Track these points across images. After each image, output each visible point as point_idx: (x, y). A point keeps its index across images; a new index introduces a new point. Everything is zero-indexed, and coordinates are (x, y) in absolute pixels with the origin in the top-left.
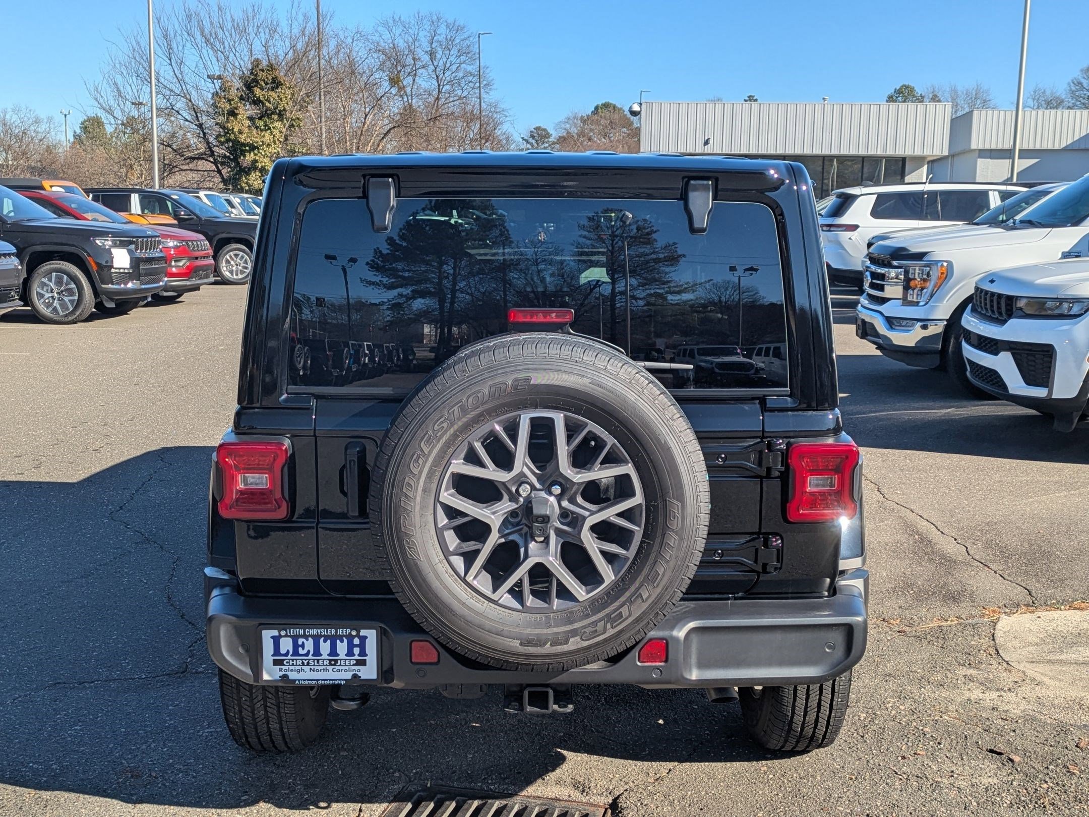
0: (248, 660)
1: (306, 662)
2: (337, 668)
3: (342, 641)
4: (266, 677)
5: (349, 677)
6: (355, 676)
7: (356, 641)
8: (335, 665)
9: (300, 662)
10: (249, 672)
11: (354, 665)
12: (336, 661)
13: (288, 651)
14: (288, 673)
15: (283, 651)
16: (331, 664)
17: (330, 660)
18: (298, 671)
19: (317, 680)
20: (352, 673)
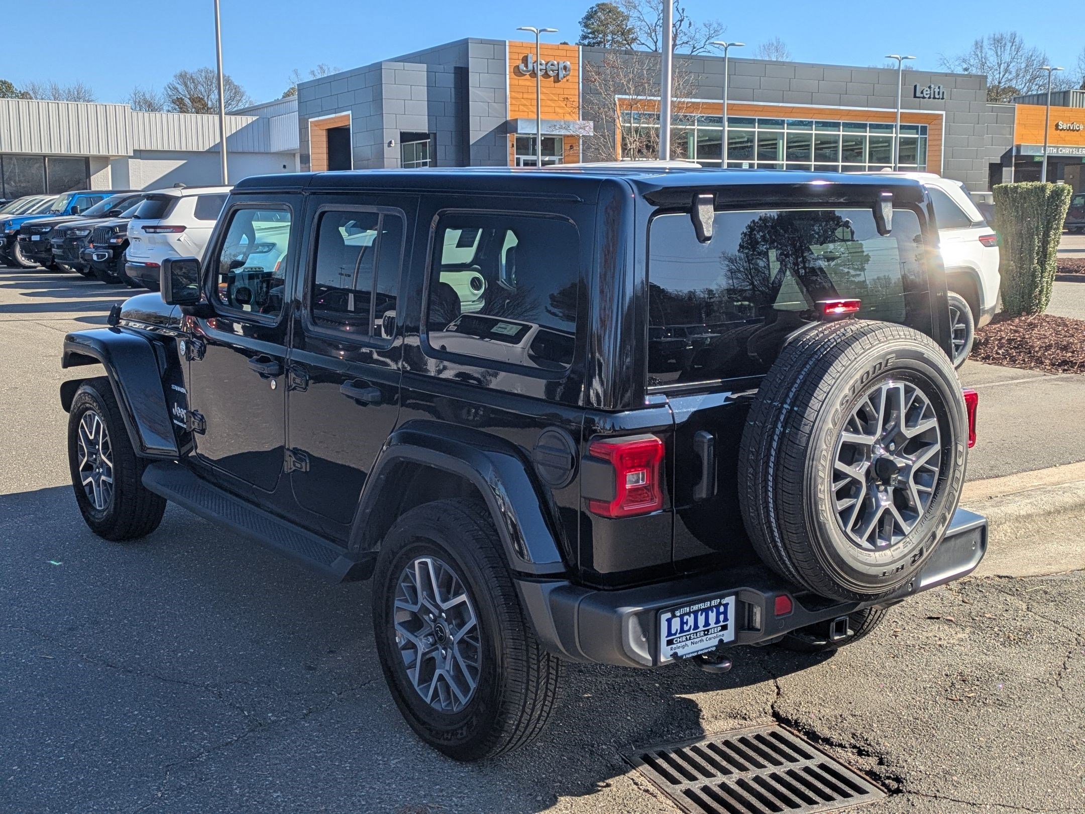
0: (647, 646)
1: (688, 637)
2: (709, 636)
3: (712, 612)
4: (663, 659)
5: (716, 643)
6: (721, 641)
7: (722, 609)
8: (707, 634)
9: (684, 639)
10: (650, 658)
11: (720, 631)
12: (708, 630)
13: (677, 630)
14: (677, 651)
15: (673, 631)
16: (705, 635)
17: (704, 631)
18: (683, 647)
19: (697, 651)
20: (718, 639)
